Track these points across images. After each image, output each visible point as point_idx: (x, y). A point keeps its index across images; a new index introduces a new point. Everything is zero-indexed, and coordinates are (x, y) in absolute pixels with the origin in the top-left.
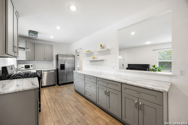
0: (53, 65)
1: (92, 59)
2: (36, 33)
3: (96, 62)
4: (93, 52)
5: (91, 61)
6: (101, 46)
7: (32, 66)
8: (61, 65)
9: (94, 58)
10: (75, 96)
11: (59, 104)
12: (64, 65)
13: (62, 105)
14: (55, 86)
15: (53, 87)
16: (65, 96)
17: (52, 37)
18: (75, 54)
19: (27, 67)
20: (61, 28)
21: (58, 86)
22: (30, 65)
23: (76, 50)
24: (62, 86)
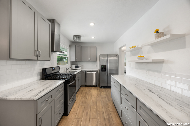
0: (97, 66)
1: (137, 60)
2: (78, 36)
3: (146, 64)
4: (141, 48)
5: (137, 63)
6: (157, 32)
7: (80, 66)
8: (102, 66)
9: (141, 57)
10: (110, 109)
11: (87, 115)
12: (105, 66)
13: (88, 118)
14: (96, 88)
15: (95, 88)
16: (98, 105)
17: (93, 38)
18: (118, 53)
19: (77, 67)
20: (95, 24)
21: (98, 88)
22: (79, 65)
23: (120, 48)
24: (102, 89)
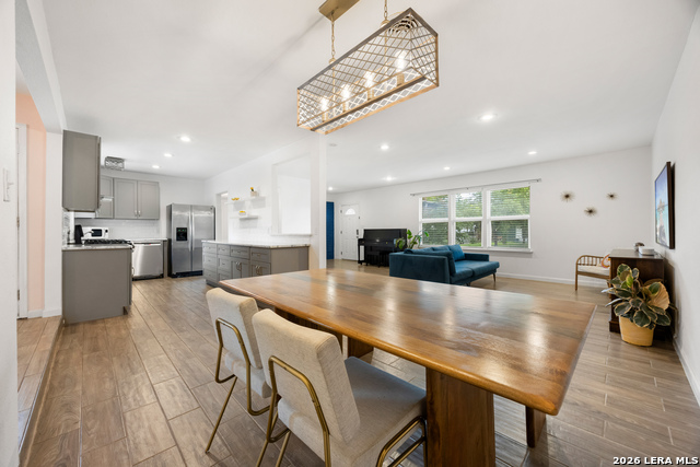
0: (158, 231)
5: (241, 220)
7: (107, 231)
8: (177, 229)
9: (242, 213)
12: (186, 228)
14: (163, 280)
15: (159, 280)
17: (156, 167)
18: (215, 204)
21: (169, 278)
22: (103, 229)
23: (219, 195)
24: (179, 279)
